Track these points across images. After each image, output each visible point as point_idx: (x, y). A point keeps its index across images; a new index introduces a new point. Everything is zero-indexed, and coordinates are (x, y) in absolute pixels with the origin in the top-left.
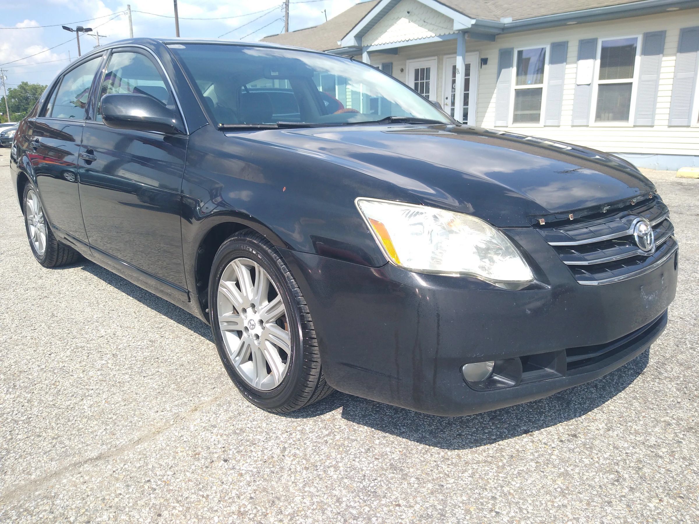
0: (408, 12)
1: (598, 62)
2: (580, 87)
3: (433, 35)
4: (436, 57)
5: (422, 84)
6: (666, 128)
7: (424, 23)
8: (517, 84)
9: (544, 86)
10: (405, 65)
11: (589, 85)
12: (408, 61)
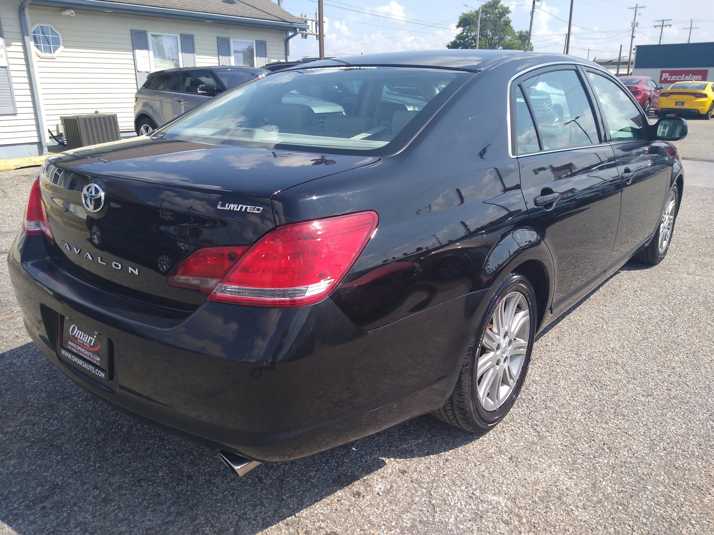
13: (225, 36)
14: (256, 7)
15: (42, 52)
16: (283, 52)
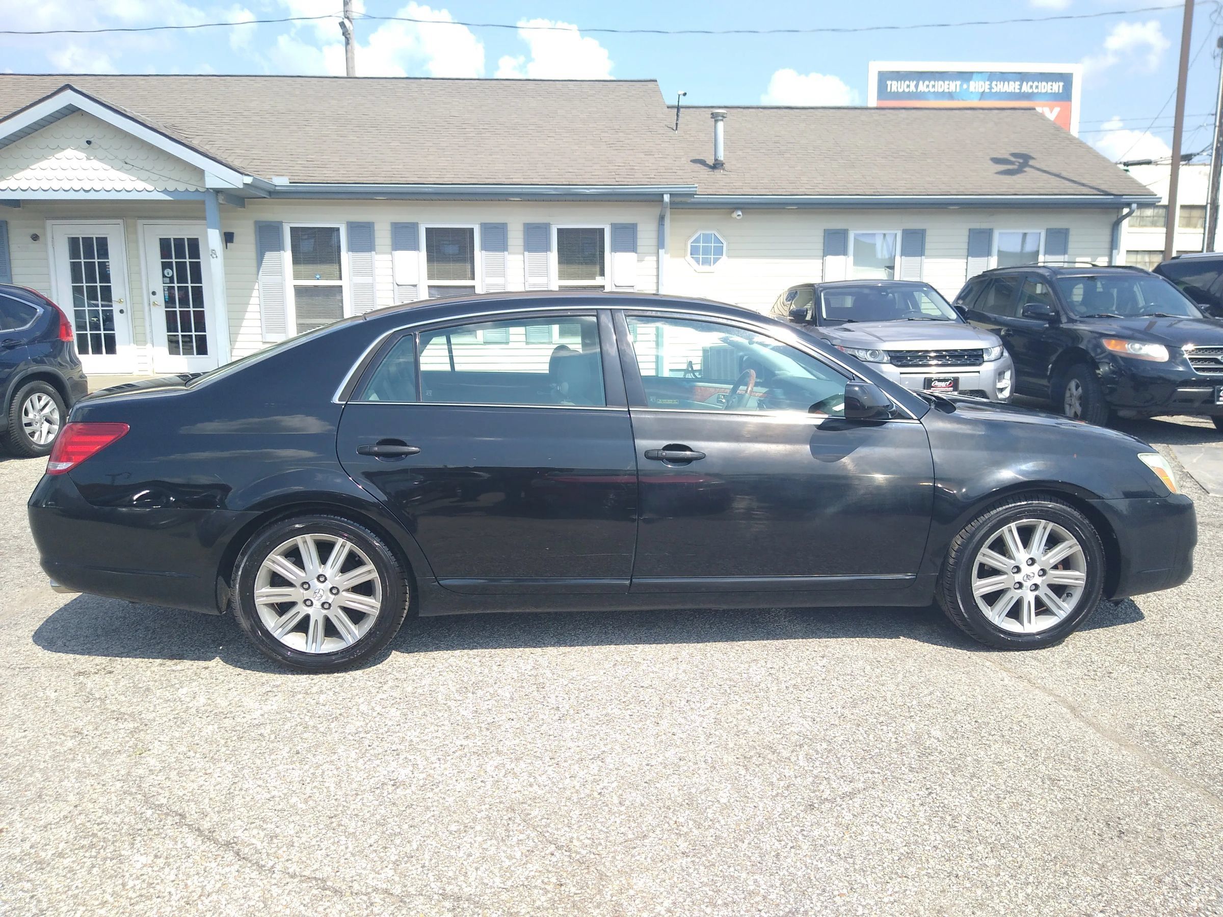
0: (89, 142)
1: (423, 254)
2: (400, 287)
3: (150, 188)
4: (120, 221)
5: (90, 267)
6: (523, 345)
7: (126, 165)
8: (296, 277)
9: (345, 283)
10: (44, 228)
11: (415, 286)
12: (49, 223)
13: (984, 225)
14: (1064, 174)
15: (699, 264)
16: (1107, 245)
